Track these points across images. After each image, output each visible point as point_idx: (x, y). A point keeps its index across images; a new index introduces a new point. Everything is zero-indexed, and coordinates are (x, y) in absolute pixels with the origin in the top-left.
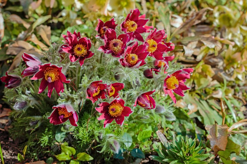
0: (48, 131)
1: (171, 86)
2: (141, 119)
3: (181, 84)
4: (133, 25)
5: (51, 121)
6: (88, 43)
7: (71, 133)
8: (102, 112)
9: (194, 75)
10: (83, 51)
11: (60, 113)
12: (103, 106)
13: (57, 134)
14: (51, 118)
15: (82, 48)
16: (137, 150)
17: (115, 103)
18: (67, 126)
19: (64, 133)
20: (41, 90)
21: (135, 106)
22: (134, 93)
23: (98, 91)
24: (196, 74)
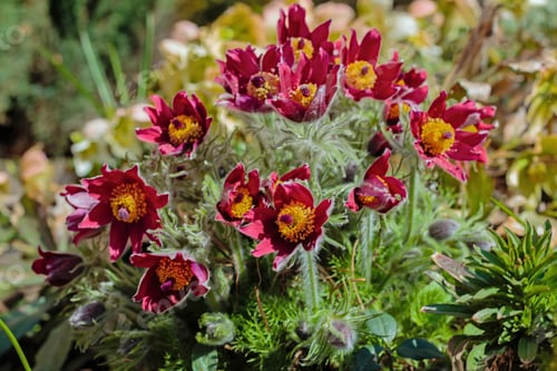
0: (173, 359)
1: (436, 139)
3: (463, 135)
5: (147, 307)
6: (194, 104)
7: (227, 347)
8: (261, 237)
9: (532, 170)
10: (190, 126)
11: (162, 279)
12: (259, 222)
13: (196, 358)
14: (145, 299)
15: (186, 121)
16: (414, 342)
17: (289, 204)
18: (211, 326)
19: (215, 353)
20: (118, 252)
21: (351, 207)
22: (349, 188)
23: (247, 200)
24: (537, 167)
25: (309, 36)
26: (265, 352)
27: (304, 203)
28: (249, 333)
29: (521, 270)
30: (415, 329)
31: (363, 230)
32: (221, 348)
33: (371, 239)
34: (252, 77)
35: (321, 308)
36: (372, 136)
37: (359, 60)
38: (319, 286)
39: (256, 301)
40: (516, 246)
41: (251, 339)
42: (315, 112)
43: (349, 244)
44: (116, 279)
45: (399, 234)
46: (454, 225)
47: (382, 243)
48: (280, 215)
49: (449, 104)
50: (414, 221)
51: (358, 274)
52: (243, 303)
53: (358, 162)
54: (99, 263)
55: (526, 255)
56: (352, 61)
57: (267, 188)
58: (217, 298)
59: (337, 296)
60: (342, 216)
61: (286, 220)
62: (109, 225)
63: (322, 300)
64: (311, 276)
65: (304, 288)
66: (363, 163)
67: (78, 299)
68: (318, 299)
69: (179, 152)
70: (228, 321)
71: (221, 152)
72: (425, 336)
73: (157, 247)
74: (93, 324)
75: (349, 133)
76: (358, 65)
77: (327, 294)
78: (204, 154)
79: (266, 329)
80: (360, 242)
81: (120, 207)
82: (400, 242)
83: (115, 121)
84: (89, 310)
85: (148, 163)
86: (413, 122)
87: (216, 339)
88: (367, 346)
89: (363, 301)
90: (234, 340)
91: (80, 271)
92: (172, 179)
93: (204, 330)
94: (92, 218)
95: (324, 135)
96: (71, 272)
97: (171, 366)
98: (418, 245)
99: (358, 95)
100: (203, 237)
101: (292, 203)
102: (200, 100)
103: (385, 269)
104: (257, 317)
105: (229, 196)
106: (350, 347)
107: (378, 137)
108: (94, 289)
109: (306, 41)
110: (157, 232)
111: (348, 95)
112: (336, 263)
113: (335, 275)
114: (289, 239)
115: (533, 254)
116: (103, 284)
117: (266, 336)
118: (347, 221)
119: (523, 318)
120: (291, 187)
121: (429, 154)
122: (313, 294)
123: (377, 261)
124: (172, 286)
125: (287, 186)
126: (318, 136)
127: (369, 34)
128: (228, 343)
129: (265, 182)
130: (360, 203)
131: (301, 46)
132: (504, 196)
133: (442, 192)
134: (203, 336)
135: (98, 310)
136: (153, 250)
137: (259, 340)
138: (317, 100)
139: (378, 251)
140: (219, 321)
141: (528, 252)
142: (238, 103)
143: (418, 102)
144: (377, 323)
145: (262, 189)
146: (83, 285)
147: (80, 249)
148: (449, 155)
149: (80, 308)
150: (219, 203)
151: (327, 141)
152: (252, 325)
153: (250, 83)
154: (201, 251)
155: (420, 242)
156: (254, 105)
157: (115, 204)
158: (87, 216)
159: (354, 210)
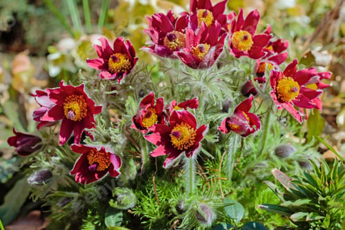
0: (93, 214)
1: (286, 91)
3: (306, 90)
5: (78, 179)
6: (127, 47)
7: (129, 211)
8: (158, 144)
10: (123, 61)
11: (90, 162)
12: (158, 133)
13: (108, 216)
14: (78, 174)
15: (121, 57)
16: (254, 224)
17: (180, 124)
18: (120, 196)
19: (121, 214)
20: (65, 139)
21: (222, 131)
22: (223, 117)
23: (154, 117)
25: (211, 9)
26: (154, 219)
27: (190, 125)
28: (145, 204)
29: (327, 190)
30: (256, 215)
31: (230, 145)
32: (125, 211)
33: (235, 152)
34: (168, 34)
35: (195, 194)
36: (245, 82)
37: (243, 29)
38: (196, 179)
39: (152, 183)
40: (327, 173)
41: (146, 208)
42: (206, 64)
43: (219, 153)
44: (63, 156)
45: (255, 150)
46: (292, 149)
47: (242, 155)
48: (173, 131)
49: (299, 68)
50: (266, 142)
51: (223, 173)
52: (144, 183)
53: (232, 99)
54: (52, 143)
55: (332, 180)
56: (238, 30)
57: (168, 110)
58: (127, 178)
59: (207, 187)
60: (215, 136)
61: (176, 135)
62: (61, 121)
63: (197, 188)
64: (191, 172)
65: (186, 179)
66: (236, 100)
67: (35, 167)
68: (194, 187)
69: (113, 78)
70: (132, 194)
71: (142, 81)
72: (263, 220)
73: (91, 140)
74: (43, 184)
75: (228, 79)
76: (242, 33)
77: (201, 185)
78: (130, 80)
79: (156, 203)
80: (227, 153)
81: (69, 110)
82: (255, 156)
83: (79, 43)
84: (41, 175)
85: (92, 82)
86: (272, 78)
87: (123, 205)
88: (222, 223)
89: (224, 193)
90: (135, 207)
91: (39, 147)
92: (107, 95)
93: (115, 198)
94: (50, 115)
95: (211, 78)
96: (33, 148)
97: (90, 219)
98: (266, 159)
99: (239, 54)
100: (121, 138)
101: (182, 124)
102: (132, 45)
103: (242, 172)
104: (152, 194)
105: (142, 113)
106: (209, 223)
107: (248, 84)
108: (47, 160)
109: (208, 12)
110: (91, 131)
111: (232, 54)
112: (209, 165)
113: (208, 172)
114: (177, 148)
115: (337, 181)
116: (53, 158)
117: (156, 207)
118: (218, 140)
119: (324, 221)
120: (182, 114)
121: (280, 101)
122: (191, 184)
123: (238, 166)
124: (96, 168)
125: (180, 113)
126: (208, 79)
127: (252, 13)
128: (130, 209)
129: (167, 106)
130: (229, 128)
131: (205, 15)
132: (334, 130)
133: (290, 124)
134: (114, 202)
135: (47, 176)
136: (87, 142)
137: (151, 210)
138: (208, 56)
139: (238, 160)
140: (126, 194)
141: (334, 178)
142: (156, 51)
143: (279, 63)
144: (231, 209)
145: (164, 111)
146: (40, 157)
147: (41, 132)
148: (294, 103)
149: (36, 173)
150: (135, 116)
151: (214, 83)
152: (148, 199)
153: (166, 38)
154: (119, 146)
155: (268, 157)
156: (167, 52)
157: (66, 107)
158: (47, 113)
159: (224, 133)
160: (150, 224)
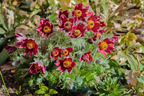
0: (33, 77)
1: (103, 48)
2: (88, 68)
3: (110, 46)
4: (79, 13)
5: (31, 72)
6: (51, 25)
7: (45, 78)
8: (59, 66)
9: (125, 40)
11: (35, 67)
12: (59, 62)
13: (38, 78)
14: (31, 70)
15: (48, 28)
16: (85, 87)
20: (26, 54)
24: (126, 39)
27: (70, 61)
36: (90, 38)
46: (101, 62)
48: (64, 63)
57: (63, 52)
62: (26, 47)
70: (47, 73)
88: (75, 86)
89: (77, 74)
100: (46, 60)
108: (18, 56)
114: (65, 67)
117: (54, 78)
121: (100, 50)
125: (67, 59)
134: (41, 76)
138: (79, 36)
148: (105, 50)
149: (15, 61)
150: (51, 53)
157: (28, 45)
160: (52, 84)
